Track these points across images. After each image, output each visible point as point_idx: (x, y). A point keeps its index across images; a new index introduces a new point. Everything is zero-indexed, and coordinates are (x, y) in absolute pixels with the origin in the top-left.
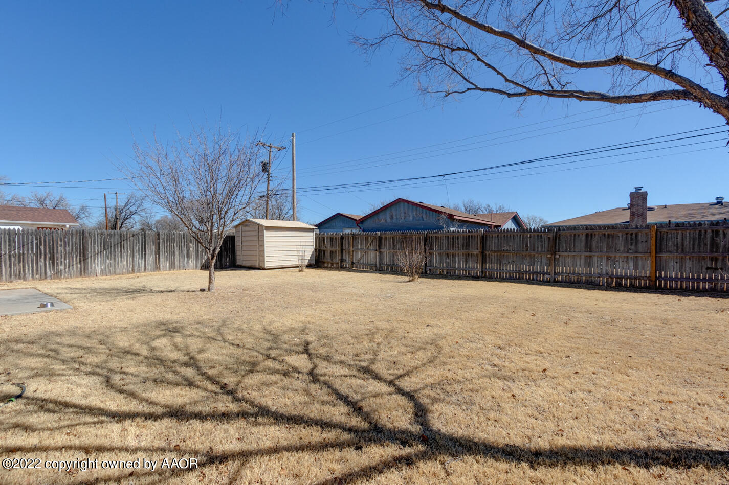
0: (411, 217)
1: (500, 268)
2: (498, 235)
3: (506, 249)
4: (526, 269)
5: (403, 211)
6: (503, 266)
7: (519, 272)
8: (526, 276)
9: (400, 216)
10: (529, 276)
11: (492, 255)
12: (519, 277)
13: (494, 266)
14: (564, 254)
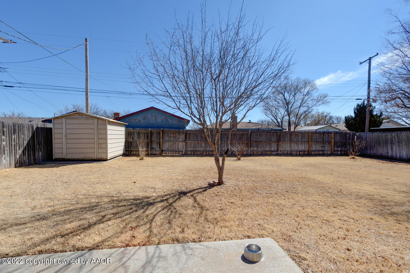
0: (160, 120)
1: (258, 149)
2: (256, 134)
3: (260, 140)
4: (268, 149)
5: (153, 115)
6: (259, 148)
7: (266, 151)
8: (268, 153)
9: (151, 119)
10: (270, 153)
11: (254, 143)
12: (266, 154)
13: (255, 149)
14: (282, 142)
